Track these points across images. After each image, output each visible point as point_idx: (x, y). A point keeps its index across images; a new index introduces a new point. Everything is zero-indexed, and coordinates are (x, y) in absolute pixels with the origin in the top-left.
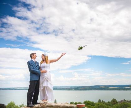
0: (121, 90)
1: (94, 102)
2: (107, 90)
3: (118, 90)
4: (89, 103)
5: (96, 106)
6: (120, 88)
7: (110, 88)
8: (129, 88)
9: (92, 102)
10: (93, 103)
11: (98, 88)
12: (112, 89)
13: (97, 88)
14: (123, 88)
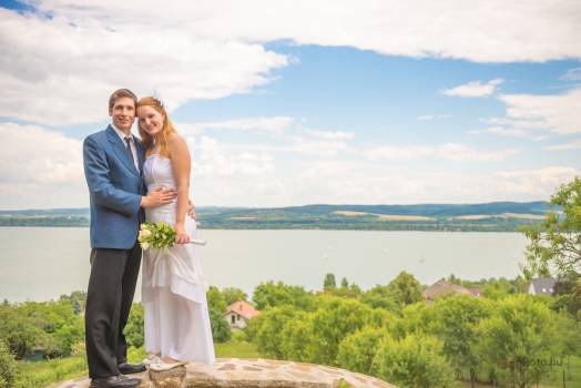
0: (438, 229)
1: (307, 290)
2: (370, 228)
3: (421, 229)
4: (281, 292)
5: (321, 310)
6: (434, 219)
7: (384, 217)
8: (480, 220)
9: (297, 288)
10: (299, 292)
11: (324, 217)
12: (395, 222)
13: (316, 218)
14: (450, 219)
